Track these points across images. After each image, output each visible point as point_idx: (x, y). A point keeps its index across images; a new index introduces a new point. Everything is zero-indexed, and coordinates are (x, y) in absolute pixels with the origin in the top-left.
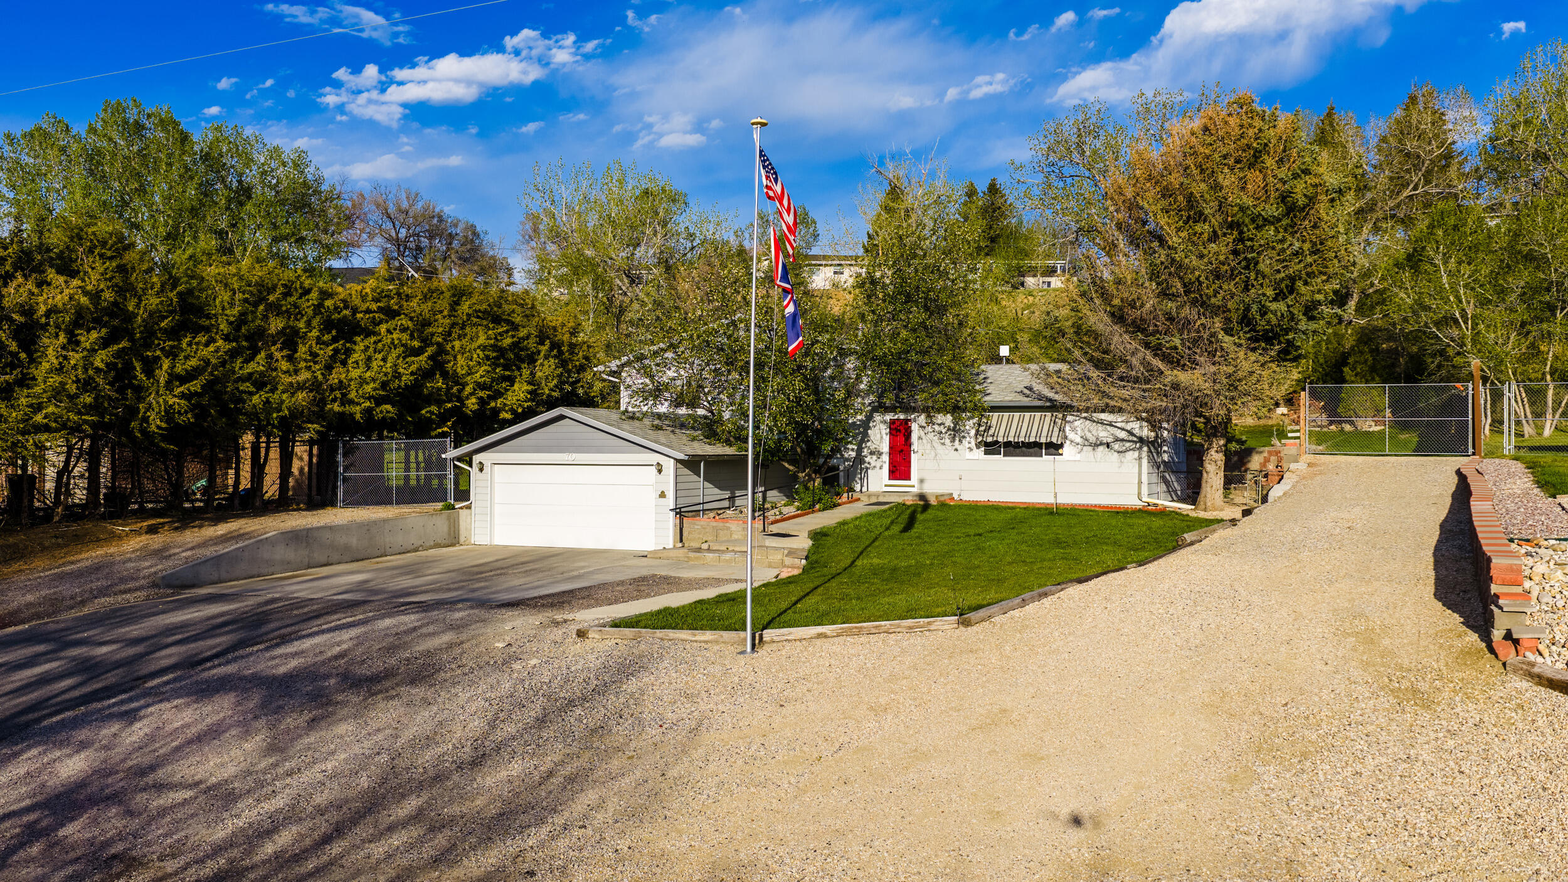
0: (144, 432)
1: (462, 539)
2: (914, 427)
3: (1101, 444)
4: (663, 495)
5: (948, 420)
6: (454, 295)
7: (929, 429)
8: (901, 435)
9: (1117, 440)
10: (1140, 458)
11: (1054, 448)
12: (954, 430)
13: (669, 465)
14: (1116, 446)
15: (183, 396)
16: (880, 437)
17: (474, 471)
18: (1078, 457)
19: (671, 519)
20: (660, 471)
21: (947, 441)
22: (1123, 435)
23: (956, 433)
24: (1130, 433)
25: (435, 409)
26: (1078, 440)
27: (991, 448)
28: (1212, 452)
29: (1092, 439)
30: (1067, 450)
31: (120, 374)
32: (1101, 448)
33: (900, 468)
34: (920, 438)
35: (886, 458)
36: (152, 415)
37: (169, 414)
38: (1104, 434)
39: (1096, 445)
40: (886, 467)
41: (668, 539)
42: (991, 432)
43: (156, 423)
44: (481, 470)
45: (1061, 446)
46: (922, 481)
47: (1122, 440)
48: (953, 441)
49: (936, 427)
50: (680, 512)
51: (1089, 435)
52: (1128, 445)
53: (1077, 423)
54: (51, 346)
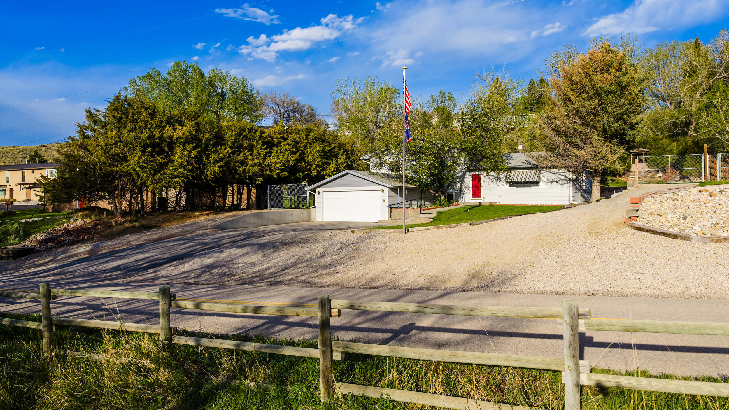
0: (206, 179)
1: (312, 219)
2: (482, 177)
3: (554, 181)
4: (384, 201)
5: (494, 174)
6: (307, 132)
7: (487, 177)
8: (477, 180)
9: (561, 180)
10: (569, 186)
11: (536, 183)
12: (497, 177)
13: (386, 190)
14: (560, 182)
15: (219, 167)
16: (469, 181)
17: (316, 195)
18: (545, 187)
19: (387, 210)
20: (383, 192)
21: (495, 182)
22: (563, 178)
23: (498, 179)
24: (566, 177)
25: (301, 174)
26: (545, 180)
27: (512, 184)
28: (595, 182)
29: (551, 180)
30: (541, 184)
31: (199, 159)
32: (554, 183)
33: (476, 193)
34: (484, 181)
35: (471, 189)
36: (209, 173)
37: (214, 173)
38: (555, 177)
39: (552, 182)
40: (471, 193)
41: (386, 217)
42: (511, 178)
43: (210, 176)
44: (319, 194)
45: (538, 182)
46: (484, 198)
47: (563, 180)
48: (497, 182)
49: (490, 177)
50: (390, 207)
51: (549, 178)
52: (565, 181)
53: (545, 174)
54: (178, 150)
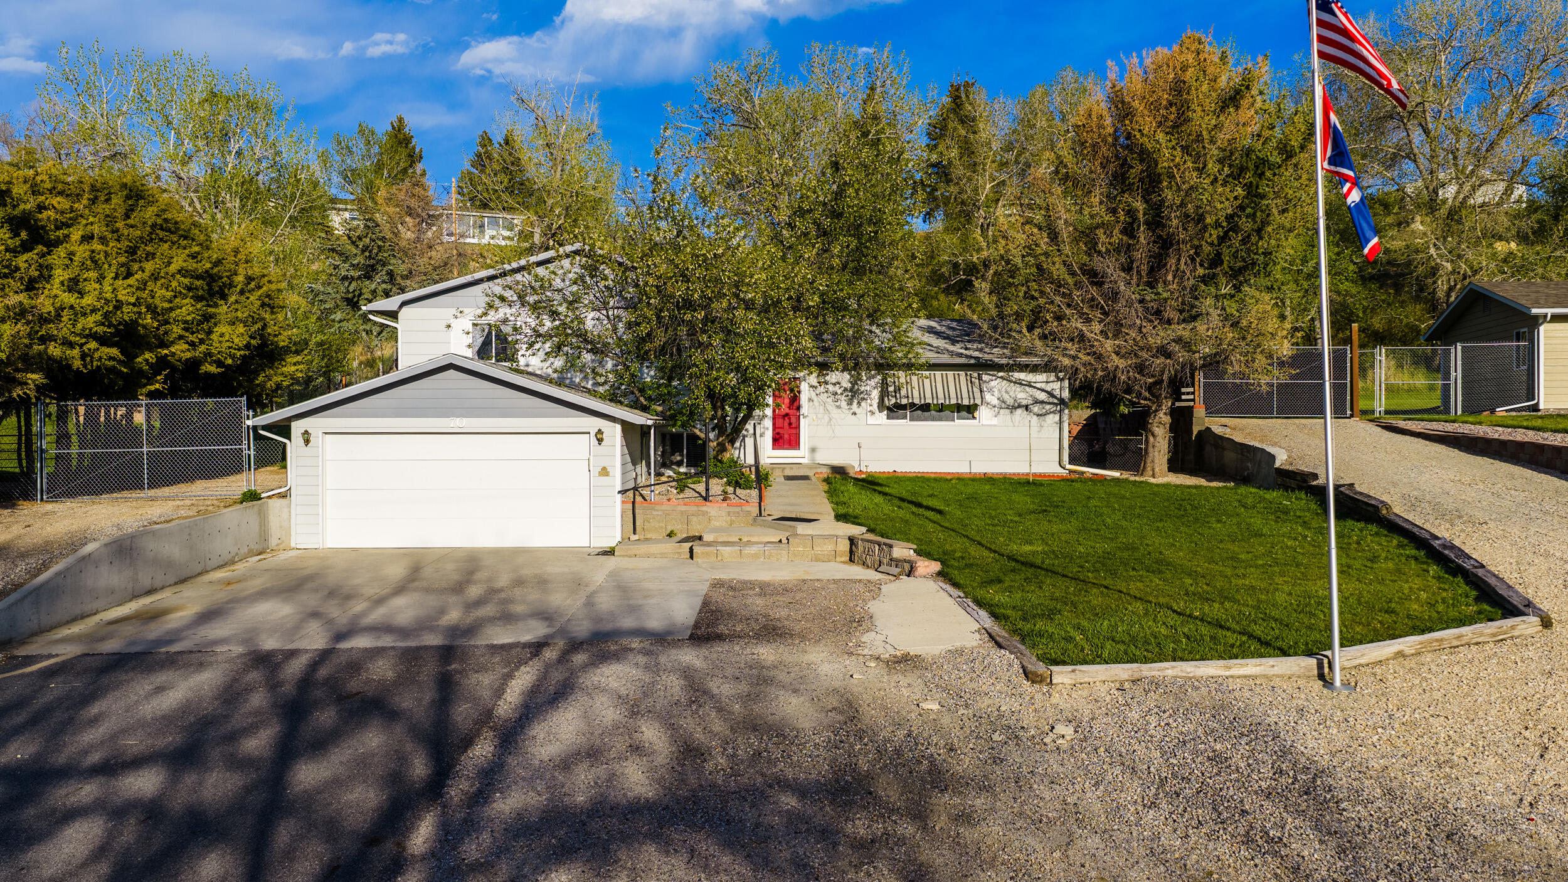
1: (273, 542)
2: (804, 386)
3: (1020, 406)
4: (603, 472)
5: (845, 379)
7: (822, 389)
8: (785, 397)
9: (1037, 402)
10: (1061, 422)
12: (851, 390)
13: (614, 433)
14: (1036, 409)
17: (293, 442)
18: (995, 421)
19: (617, 504)
20: (600, 441)
21: (844, 404)
22: (1042, 396)
23: (854, 394)
24: (1051, 394)
26: (995, 402)
27: (895, 410)
28: (1161, 414)
29: (1010, 402)
30: (983, 413)
32: (1019, 411)
33: (786, 436)
34: (810, 400)
35: (766, 424)
38: (1022, 395)
39: (1013, 408)
40: (769, 434)
44: (307, 442)
46: (813, 450)
47: (1042, 402)
48: (850, 403)
49: (831, 388)
51: (1006, 397)
52: (1048, 407)
53: (993, 384)
